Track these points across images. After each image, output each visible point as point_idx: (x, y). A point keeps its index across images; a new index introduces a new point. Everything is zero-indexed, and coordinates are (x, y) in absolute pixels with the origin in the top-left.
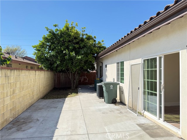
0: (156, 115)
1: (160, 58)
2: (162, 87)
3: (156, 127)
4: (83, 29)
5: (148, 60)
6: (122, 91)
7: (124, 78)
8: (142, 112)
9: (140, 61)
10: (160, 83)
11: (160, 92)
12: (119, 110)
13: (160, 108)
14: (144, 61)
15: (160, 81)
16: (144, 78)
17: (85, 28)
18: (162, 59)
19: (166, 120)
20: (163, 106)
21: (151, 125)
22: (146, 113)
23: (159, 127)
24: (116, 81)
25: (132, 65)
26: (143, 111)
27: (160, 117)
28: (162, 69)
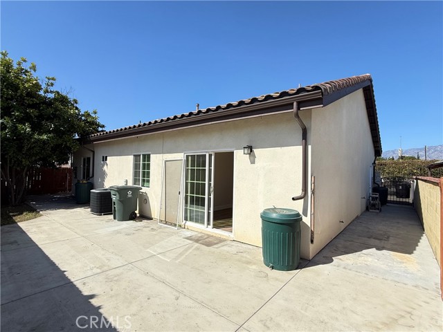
0: (203, 223)
1: (210, 156)
2: (212, 189)
3: (206, 237)
4: (49, 79)
5: (193, 157)
6: (146, 199)
7: (151, 179)
8: (183, 223)
9: (181, 156)
10: (210, 185)
11: (209, 195)
12: (148, 227)
13: (209, 213)
14: (187, 157)
15: (209, 183)
16: (187, 179)
17: (53, 79)
18: (213, 157)
19: (215, 226)
20: (212, 211)
21: (200, 235)
22: (189, 224)
23: (209, 236)
24: (130, 184)
25: (166, 161)
26: (184, 221)
27: (208, 224)
28: (213, 168)
